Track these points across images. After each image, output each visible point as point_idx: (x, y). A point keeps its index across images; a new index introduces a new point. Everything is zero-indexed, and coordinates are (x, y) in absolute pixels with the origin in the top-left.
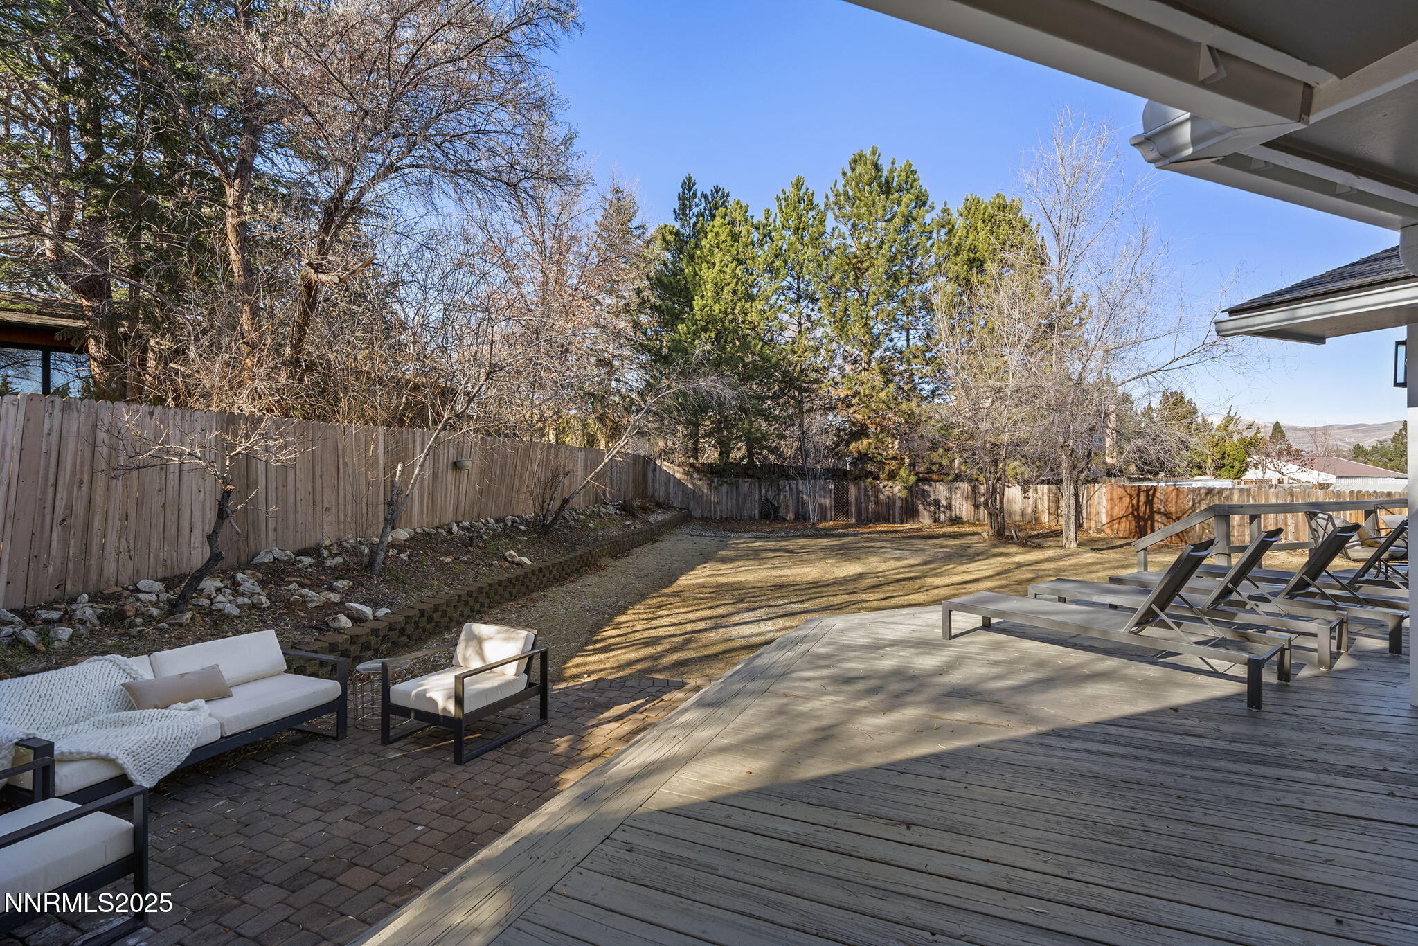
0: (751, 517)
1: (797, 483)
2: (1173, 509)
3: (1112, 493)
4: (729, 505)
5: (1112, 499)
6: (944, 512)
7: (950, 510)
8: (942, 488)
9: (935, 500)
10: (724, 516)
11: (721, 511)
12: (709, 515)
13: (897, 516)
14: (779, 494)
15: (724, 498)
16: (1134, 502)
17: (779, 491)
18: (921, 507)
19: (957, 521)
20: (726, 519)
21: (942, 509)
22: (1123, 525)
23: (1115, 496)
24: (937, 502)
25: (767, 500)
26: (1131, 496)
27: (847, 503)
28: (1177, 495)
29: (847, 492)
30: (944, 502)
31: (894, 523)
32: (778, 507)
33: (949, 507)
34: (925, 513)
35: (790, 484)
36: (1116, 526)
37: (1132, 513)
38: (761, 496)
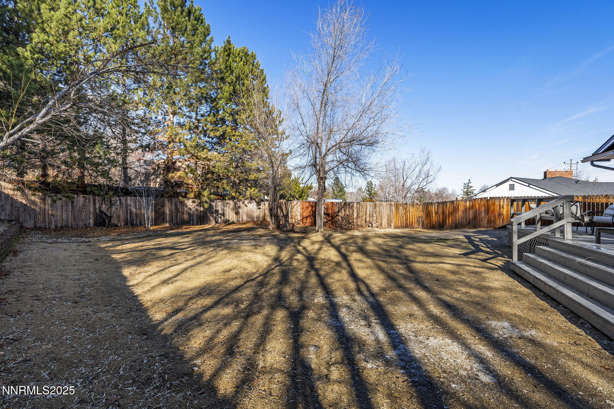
0: (86, 225)
1: (127, 199)
2: (330, 212)
3: (303, 205)
4: (64, 217)
5: (303, 208)
6: (221, 217)
7: (224, 216)
8: (219, 203)
9: (216, 210)
10: (59, 225)
11: (56, 221)
12: (43, 225)
13: (195, 220)
14: (111, 207)
15: (60, 210)
16: (314, 209)
17: (111, 205)
18: (209, 215)
19: (227, 222)
20: (62, 227)
21: (219, 216)
22: (308, 220)
23: (304, 207)
24: (217, 211)
25: (101, 211)
26: (312, 207)
27: (164, 213)
28: (332, 206)
29: (163, 206)
30: (220, 212)
31: (193, 225)
32: (111, 217)
33: (223, 214)
34: (212, 218)
35: (120, 200)
36: (304, 221)
37: (313, 214)
38: (95, 209)
